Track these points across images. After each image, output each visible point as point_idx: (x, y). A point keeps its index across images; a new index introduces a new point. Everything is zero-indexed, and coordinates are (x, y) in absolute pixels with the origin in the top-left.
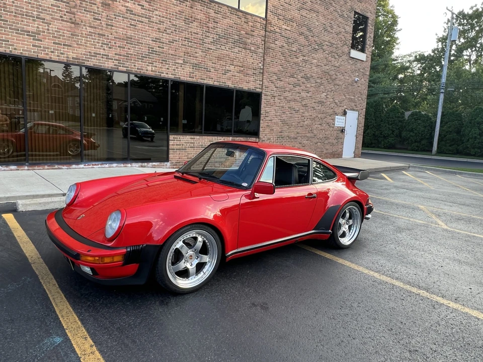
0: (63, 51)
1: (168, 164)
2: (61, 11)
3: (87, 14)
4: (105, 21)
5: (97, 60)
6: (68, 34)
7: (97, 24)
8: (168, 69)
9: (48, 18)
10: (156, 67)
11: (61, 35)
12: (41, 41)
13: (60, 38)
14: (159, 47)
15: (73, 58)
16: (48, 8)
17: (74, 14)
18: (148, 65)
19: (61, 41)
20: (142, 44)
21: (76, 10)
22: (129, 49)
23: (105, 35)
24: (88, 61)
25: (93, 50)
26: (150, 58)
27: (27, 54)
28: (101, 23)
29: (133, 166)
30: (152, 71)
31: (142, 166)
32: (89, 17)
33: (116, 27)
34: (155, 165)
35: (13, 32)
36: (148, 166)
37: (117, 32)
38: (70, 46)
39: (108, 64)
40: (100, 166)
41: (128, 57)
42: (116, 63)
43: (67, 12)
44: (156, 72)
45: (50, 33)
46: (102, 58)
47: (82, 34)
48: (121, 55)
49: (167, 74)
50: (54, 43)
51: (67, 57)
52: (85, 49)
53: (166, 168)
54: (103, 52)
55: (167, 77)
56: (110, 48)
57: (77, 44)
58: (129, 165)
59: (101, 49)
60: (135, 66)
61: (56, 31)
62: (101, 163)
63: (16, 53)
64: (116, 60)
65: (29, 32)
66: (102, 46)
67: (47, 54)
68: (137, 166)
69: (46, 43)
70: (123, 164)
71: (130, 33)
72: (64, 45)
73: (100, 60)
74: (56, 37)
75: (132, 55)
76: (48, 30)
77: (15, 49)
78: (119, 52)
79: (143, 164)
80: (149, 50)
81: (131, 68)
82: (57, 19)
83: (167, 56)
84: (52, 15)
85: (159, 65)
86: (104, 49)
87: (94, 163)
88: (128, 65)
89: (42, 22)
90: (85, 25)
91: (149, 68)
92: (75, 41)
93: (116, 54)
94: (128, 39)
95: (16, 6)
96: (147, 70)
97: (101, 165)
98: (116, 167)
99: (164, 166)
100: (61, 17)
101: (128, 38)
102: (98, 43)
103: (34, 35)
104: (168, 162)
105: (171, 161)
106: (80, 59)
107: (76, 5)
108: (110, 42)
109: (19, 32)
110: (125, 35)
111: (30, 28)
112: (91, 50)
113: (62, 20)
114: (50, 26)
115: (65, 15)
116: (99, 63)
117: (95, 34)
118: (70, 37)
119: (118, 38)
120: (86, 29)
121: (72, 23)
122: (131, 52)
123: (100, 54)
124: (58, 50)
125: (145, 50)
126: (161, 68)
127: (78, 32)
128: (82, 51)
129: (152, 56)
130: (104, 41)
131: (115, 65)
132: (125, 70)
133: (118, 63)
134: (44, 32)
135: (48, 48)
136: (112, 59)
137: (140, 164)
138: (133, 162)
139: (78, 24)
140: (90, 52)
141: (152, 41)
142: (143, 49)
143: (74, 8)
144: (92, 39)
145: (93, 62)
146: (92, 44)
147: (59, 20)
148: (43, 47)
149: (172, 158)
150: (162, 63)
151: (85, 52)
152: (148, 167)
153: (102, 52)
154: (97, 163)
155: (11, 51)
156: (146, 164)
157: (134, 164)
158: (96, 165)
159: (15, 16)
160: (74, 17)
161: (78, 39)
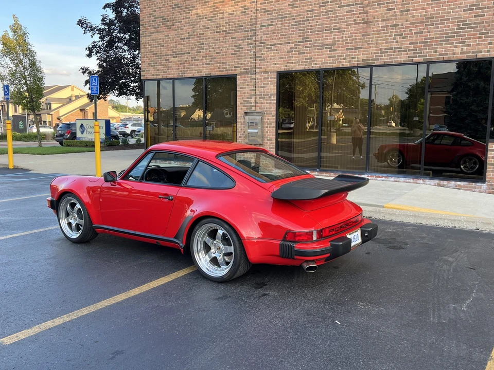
0: (354, 55)
1: (484, 186)
2: (354, 14)
3: (380, 7)
4: (400, 8)
5: (388, 56)
6: (359, 36)
7: (390, 14)
8: (490, 44)
9: (343, 25)
10: (469, 45)
11: (353, 40)
12: (336, 50)
13: (352, 43)
14: (475, 16)
15: (363, 60)
16: (344, 16)
17: (367, 13)
18: (456, 47)
19: (353, 46)
20: (449, 19)
21: (369, 8)
22: (429, 32)
23: (398, 25)
24: (378, 60)
25: (384, 46)
26: (460, 36)
27: (324, 66)
28: (395, 12)
29: (426, 183)
30: (461, 53)
31: (439, 185)
32: (382, 10)
33: (413, 10)
34: (460, 186)
35: (315, 49)
36: (449, 185)
37: (413, 17)
38: (361, 48)
39: (401, 58)
40: (384, 179)
41: (427, 42)
42: (411, 54)
43: (360, 14)
44: (469, 52)
45: (344, 41)
46: (394, 52)
47: (374, 31)
48: (417, 43)
49: (488, 51)
50: (347, 49)
51: (358, 61)
52: (376, 47)
53: (479, 192)
54: (396, 45)
55: (488, 56)
56: (403, 38)
57: (368, 44)
58: (421, 182)
59: (393, 42)
60: (436, 52)
61: (349, 37)
62: (385, 175)
63: (316, 67)
64: (412, 50)
65: (327, 45)
66: (394, 39)
67: (340, 62)
68: (432, 184)
69: (341, 51)
70: (413, 179)
71: (431, 11)
72: (356, 49)
73: (392, 55)
74: (348, 43)
75: (433, 38)
76: (342, 38)
77: (316, 64)
78: (416, 40)
79: (442, 182)
80: (459, 25)
81: (430, 56)
82: (350, 25)
83: (489, 26)
84: (346, 22)
85: (475, 41)
86: (397, 42)
87: (378, 175)
88: (427, 53)
89: (338, 32)
90: (377, 21)
91: (458, 50)
92: (366, 41)
93: (410, 44)
94: (429, 20)
95: (319, 25)
96: (454, 54)
97: (386, 177)
98: (404, 182)
99: (475, 188)
100: (355, 20)
101: (429, 18)
102: (390, 36)
103: (329, 47)
104: (484, 182)
105: (489, 182)
106: (370, 60)
107: (369, 3)
108: (404, 31)
109: (320, 47)
110: (425, 15)
111: (328, 42)
112: (382, 46)
113: (356, 24)
114: (345, 33)
115: (358, 17)
116: (390, 59)
117: (388, 26)
118: (361, 39)
119: (414, 23)
120: (378, 24)
121: (364, 23)
122: (432, 35)
123: (392, 49)
124: (349, 55)
125: (452, 27)
126: (478, 45)
127: (370, 31)
128: (373, 50)
129: (463, 32)
130: (397, 32)
131: (409, 57)
132: (422, 61)
133: (414, 53)
134: (338, 41)
135: (341, 56)
136: (406, 51)
137: (437, 182)
138: (426, 178)
139: (371, 22)
140: (381, 49)
141: (465, 10)
142: (449, 26)
143: (367, 6)
144: (384, 33)
145: (383, 59)
146: (384, 40)
147: (352, 24)
148: (338, 56)
149: (491, 178)
150: (480, 38)
151: (376, 50)
152: (449, 187)
153: (394, 45)
154: (381, 175)
155: (312, 67)
156: (445, 182)
157: (428, 181)
158: (379, 177)
159: (317, 34)
160: (367, 16)
161: (369, 38)
